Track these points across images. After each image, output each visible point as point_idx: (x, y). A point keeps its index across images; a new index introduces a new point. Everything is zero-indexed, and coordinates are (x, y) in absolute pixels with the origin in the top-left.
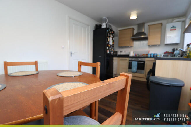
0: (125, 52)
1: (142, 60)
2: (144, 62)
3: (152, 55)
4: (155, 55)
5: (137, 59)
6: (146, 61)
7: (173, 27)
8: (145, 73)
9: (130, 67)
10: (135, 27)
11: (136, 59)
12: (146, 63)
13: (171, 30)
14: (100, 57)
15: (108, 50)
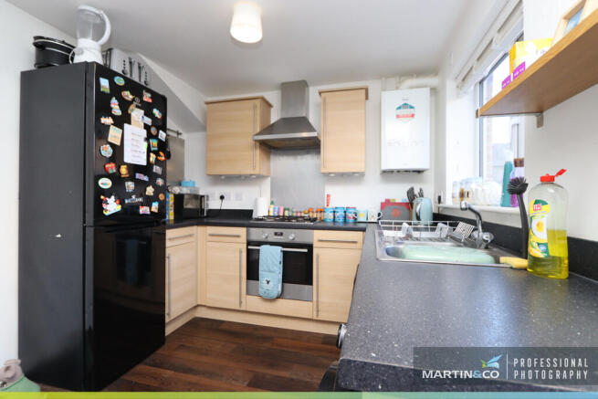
0: (239, 197)
1: (298, 240)
2: (310, 247)
3: (340, 214)
4: (350, 215)
5: (281, 234)
6: (316, 244)
7: (405, 106)
8: (315, 299)
9: (253, 271)
10: (273, 97)
11: (276, 234)
12: (315, 251)
13: (398, 116)
14: (59, 236)
15: (108, 193)
